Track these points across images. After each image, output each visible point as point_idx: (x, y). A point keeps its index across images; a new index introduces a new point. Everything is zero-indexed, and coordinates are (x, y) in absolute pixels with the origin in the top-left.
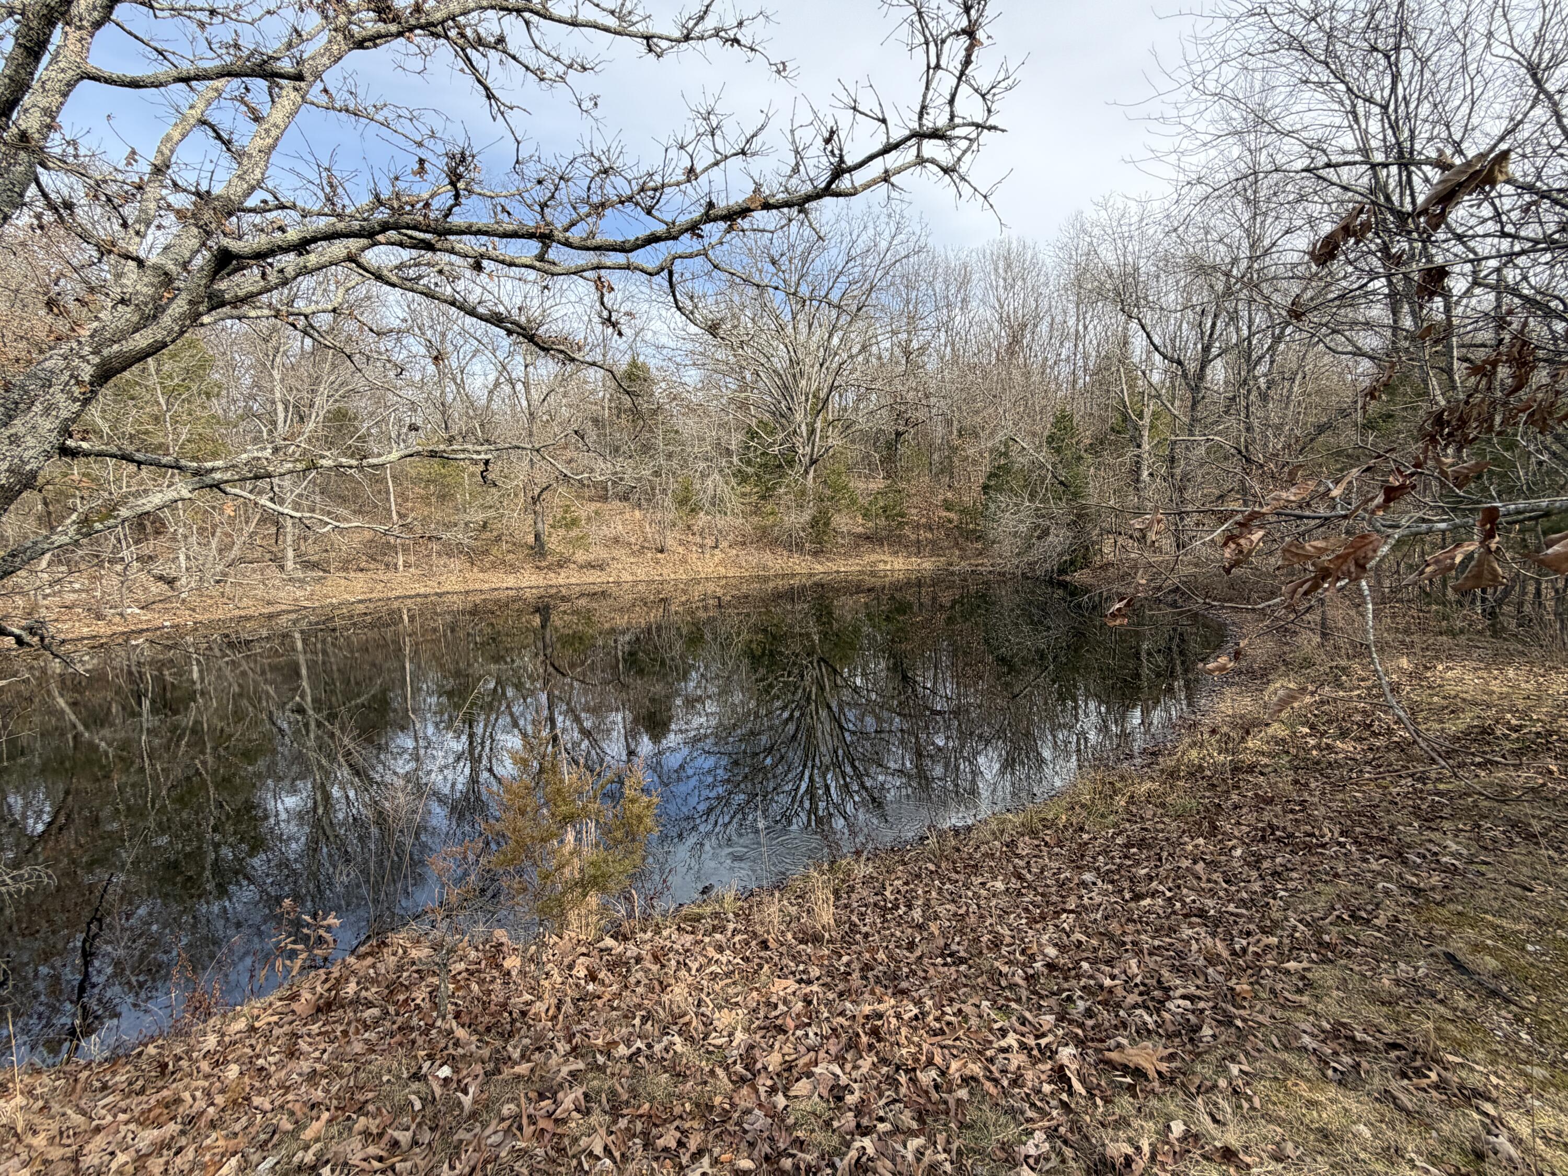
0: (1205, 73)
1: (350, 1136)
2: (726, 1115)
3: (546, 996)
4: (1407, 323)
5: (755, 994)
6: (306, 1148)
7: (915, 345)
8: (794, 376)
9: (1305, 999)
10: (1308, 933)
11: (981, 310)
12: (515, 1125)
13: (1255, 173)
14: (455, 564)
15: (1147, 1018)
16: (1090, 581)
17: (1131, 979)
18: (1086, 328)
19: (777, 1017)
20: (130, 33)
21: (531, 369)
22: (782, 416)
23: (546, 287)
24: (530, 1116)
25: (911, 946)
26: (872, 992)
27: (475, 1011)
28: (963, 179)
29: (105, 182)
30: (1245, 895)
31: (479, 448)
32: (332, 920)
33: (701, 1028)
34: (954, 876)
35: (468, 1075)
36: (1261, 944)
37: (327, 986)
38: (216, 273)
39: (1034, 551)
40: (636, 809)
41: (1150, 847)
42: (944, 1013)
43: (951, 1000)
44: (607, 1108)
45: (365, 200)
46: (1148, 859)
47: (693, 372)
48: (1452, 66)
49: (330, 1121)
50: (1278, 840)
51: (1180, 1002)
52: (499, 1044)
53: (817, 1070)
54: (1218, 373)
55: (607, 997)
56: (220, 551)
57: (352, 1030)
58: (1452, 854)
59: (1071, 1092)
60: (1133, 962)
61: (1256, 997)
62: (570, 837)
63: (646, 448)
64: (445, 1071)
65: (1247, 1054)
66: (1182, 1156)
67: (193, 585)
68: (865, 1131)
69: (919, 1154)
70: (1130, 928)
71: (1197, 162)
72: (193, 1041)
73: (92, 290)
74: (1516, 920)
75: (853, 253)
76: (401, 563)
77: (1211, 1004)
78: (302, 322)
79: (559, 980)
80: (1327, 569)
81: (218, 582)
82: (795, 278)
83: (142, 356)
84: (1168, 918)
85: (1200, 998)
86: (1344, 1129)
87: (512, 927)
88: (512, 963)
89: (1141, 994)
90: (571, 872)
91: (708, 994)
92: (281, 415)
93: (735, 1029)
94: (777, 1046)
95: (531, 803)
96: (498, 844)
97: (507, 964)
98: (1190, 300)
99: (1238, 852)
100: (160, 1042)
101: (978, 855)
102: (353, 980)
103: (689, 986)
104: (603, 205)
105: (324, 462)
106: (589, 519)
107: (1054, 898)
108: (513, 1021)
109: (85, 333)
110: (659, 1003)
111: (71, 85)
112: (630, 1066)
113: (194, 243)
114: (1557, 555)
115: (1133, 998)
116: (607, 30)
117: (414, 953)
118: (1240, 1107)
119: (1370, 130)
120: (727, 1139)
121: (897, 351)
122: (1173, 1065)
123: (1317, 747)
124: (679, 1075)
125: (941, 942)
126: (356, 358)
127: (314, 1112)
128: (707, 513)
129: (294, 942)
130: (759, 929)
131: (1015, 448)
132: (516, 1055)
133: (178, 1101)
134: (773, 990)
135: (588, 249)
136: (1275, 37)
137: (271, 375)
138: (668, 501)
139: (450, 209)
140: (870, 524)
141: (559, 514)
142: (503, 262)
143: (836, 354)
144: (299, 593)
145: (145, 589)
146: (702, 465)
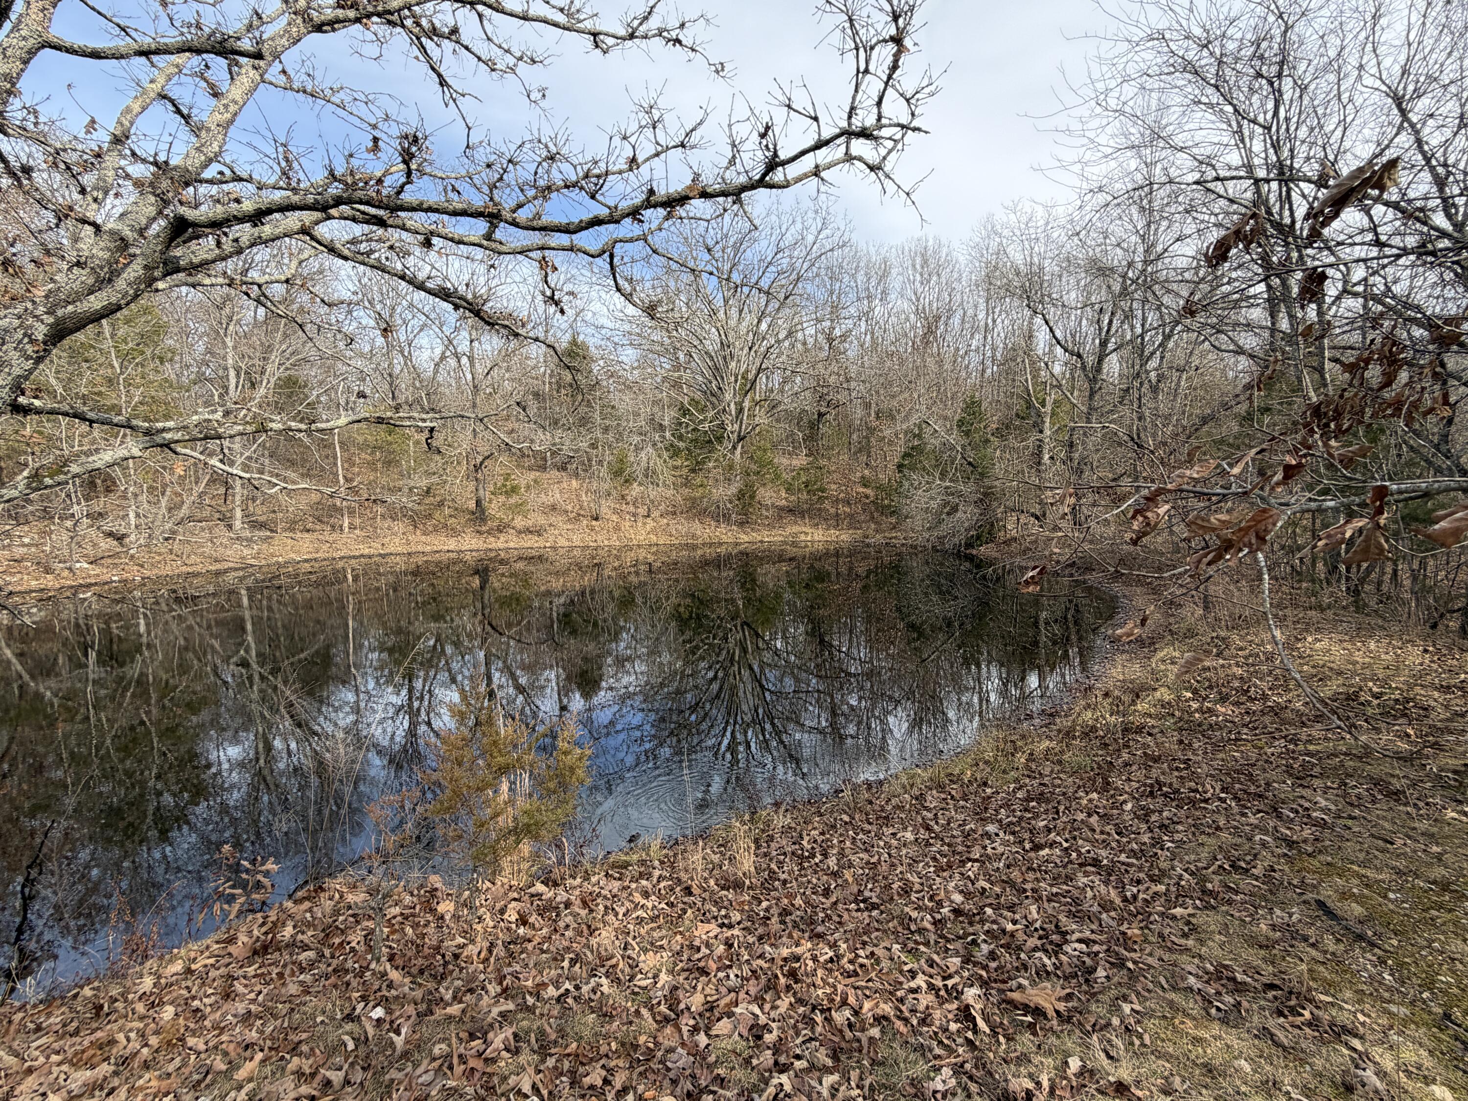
0: (1108, 90)
1: (283, 1075)
2: (650, 1054)
3: (479, 939)
4: (1284, 324)
5: (679, 937)
6: (240, 1088)
7: (837, 332)
8: (725, 358)
9: (1190, 943)
10: (1193, 882)
11: (899, 302)
12: (446, 1064)
13: (1151, 184)
14: (399, 527)
15: (1046, 960)
16: (995, 554)
17: (1031, 924)
18: (994, 321)
19: (699, 960)
20: (93, 9)
21: (476, 344)
22: (713, 395)
23: (492, 266)
24: (460, 1056)
25: (827, 893)
26: (790, 936)
27: (409, 954)
28: (888, 176)
29: (65, 150)
30: (1135, 846)
31: (424, 416)
32: (271, 866)
33: (627, 970)
34: (867, 827)
35: (401, 1016)
36: (1150, 892)
37: (264, 929)
38: (172, 240)
39: (943, 526)
40: (569, 760)
41: (1048, 801)
42: (857, 956)
43: (864, 943)
44: (536, 1048)
45: (319, 176)
46: (1046, 812)
48: (1328, 94)
49: (263, 1061)
50: (1165, 795)
51: (1077, 945)
52: (431, 985)
53: (738, 1010)
54: (1113, 366)
55: (537, 940)
56: (170, 510)
57: (287, 972)
58: (1322, 810)
59: (975, 1030)
60: (1033, 908)
61: (1146, 941)
62: (505, 787)
63: (584, 421)
64: (379, 1013)
65: (1138, 994)
66: (1078, 1090)
67: (142, 541)
68: (783, 1069)
69: (834, 1090)
70: (1031, 876)
71: (1098, 172)
72: (129, 983)
73: (48, 252)
74: (1379, 870)
75: (782, 245)
76: (346, 524)
77: (1105, 947)
78: (255, 291)
79: (491, 924)
80: (1230, 541)
81: (167, 539)
82: (727, 267)
83: (96, 318)
84: (1065, 867)
85: (1095, 942)
86: (1227, 1064)
87: (448, 872)
88: (446, 907)
89: (1040, 938)
90: (505, 821)
91: (635, 938)
92: (233, 381)
93: (660, 971)
94: (699, 987)
95: (468, 755)
96: (434, 792)
97: (441, 908)
98: (1088, 299)
99: (1129, 806)
100: (96, 984)
101: (889, 808)
102: (290, 924)
103: (616, 930)
104: (549, 188)
105: (273, 425)
106: (528, 487)
107: (960, 848)
108: (446, 964)
109: (39, 293)
110: (588, 946)
111: (32, 53)
112: (558, 1007)
113: (151, 211)
114: (1444, 531)
115: (1033, 942)
116: (556, 25)
117: (350, 898)
118: (1132, 1044)
119: (1254, 149)
120: (652, 1077)
121: (821, 337)
122: (1070, 1005)
123: (1200, 710)
124: (605, 1015)
125: (855, 889)
126: (308, 327)
127: (248, 1053)
128: (640, 484)
129: (233, 887)
130: (684, 876)
131: (928, 430)
132: (448, 996)
133: (112, 1042)
134: (696, 933)
135: (534, 229)
136: (1171, 61)
137: (224, 343)
138: (604, 471)
139: (402, 187)
140: (792, 498)
141: (500, 482)
142: (452, 240)
143: (764, 338)
144: (246, 552)
145: (95, 545)
146: (636, 439)
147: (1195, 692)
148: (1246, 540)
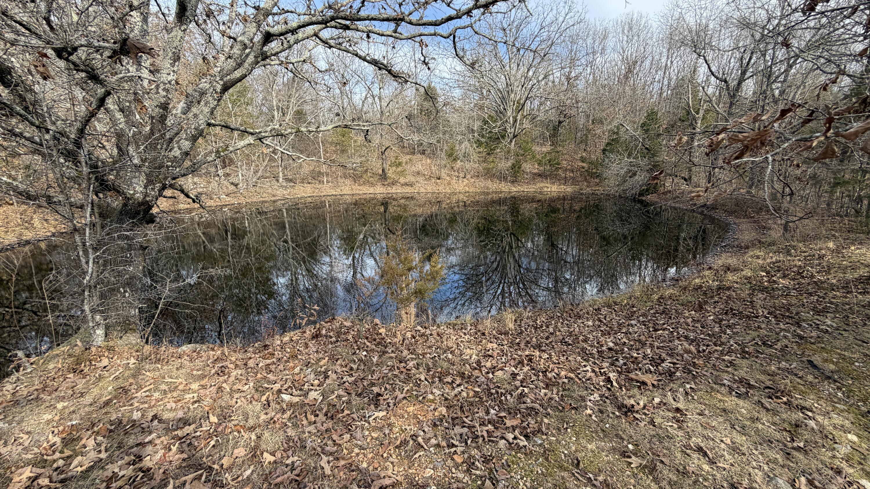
1: (335, 366)
2: (470, 377)
5: (480, 347)
7: (573, 75)
8: (508, 92)
9: (729, 369)
10: (738, 348)
11: (612, 54)
12: (392, 368)
14: (348, 182)
15: (651, 368)
16: (656, 200)
17: (647, 355)
18: (672, 62)
19: (489, 353)
21: (382, 90)
22: (501, 113)
23: (395, 47)
24: (397, 367)
25: (547, 338)
26: (530, 349)
30: (710, 333)
31: (365, 124)
33: (459, 353)
34: (569, 319)
35: (373, 355)
36: (713, 350)
37: (315, 330)
38: (264, 43)
39: (627, 184)
41: (666, 314)
42: (560, 358)
43: (563, 355)
44: (425, 368)
46: (664, 318)
47: (457, 91)
49: (327, 362)
50: (734, 314)
51: (668, 364)
52: (383, 348)
53: (506, 369)
56: (254, 173)
58: (828, 326)
59: (612, 385)
60: (649, 350)
61: (706, 366)
64: (365, 353)
65: (695, 383)
66: (657, 408)
67: (244, 187)
68: (524, 387)
69: (546, 394)
70: (650, 340)
74: (853, 353)
75: (544, 24)
76: (325, 181)
77: (683, 366)
78: (290, 67)
80: (747, 145)
81: (254, 186)
83: (238, 81)
84: (669, 338)
85: (678, 364)
86: (735, 410)
88: (382, 331)
89: (650, 360)
92: (276, 113)
93: (472, 355)
94: (489, 361)
97: (380, 330)
98: (737, 44)
99: (711, 318)
101: (581, 313)
102: (324, 329)
103: (452, 343)
104: (426, 3)
105: (303, 129)
106: (406, 163)
107: (616, 329)
112: (432, 360)
113: (255, 30)
115: (646, 361)
118: (687, 398)
120: (470, 383)
121: (563, 78)
122: (660, 383)
123: (768, 281)
124: (451, 364)
125: (561, 338)
126: (312, 83)
128: (461, 161)
130: (481, 330)
131: (623, 130)
132: (390, 352)
134: (488, 346)
135: (420, 25)
137: (272, 94)
138: (443, 155)
139: (360, 9)
140: (541, 168)
141: (393, 160)
142: (379, 34)
143: (530, 80)
144: (285, 192)
145: (227, 188)
146: (459, 137)
147: (768, 273)
148: (755, 145)
